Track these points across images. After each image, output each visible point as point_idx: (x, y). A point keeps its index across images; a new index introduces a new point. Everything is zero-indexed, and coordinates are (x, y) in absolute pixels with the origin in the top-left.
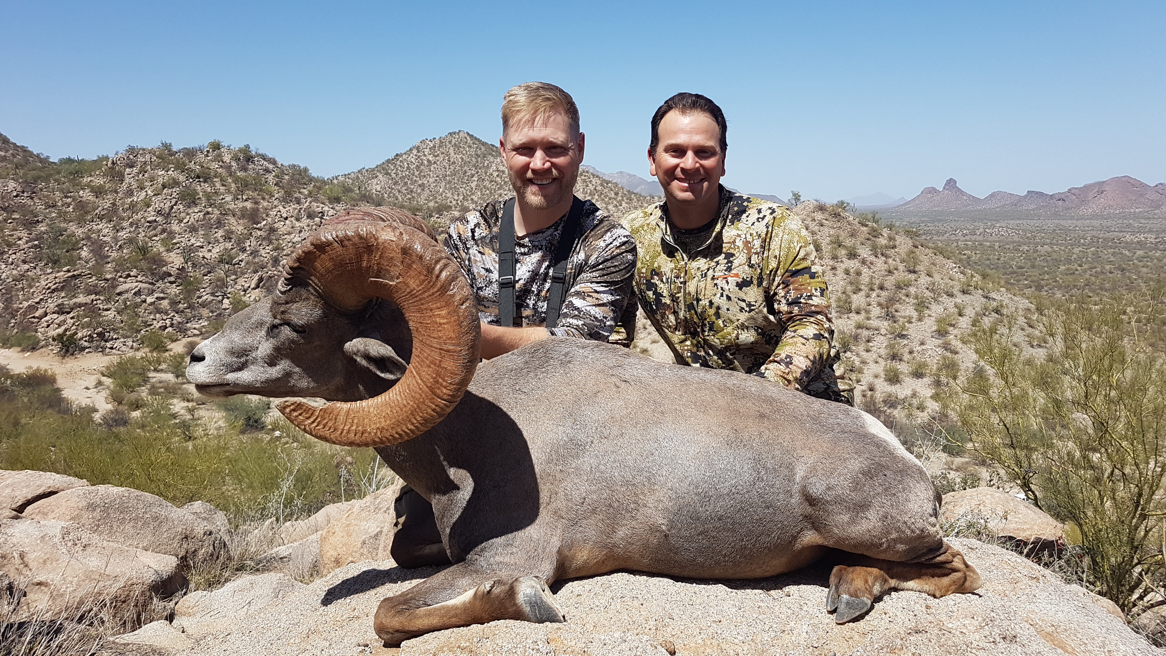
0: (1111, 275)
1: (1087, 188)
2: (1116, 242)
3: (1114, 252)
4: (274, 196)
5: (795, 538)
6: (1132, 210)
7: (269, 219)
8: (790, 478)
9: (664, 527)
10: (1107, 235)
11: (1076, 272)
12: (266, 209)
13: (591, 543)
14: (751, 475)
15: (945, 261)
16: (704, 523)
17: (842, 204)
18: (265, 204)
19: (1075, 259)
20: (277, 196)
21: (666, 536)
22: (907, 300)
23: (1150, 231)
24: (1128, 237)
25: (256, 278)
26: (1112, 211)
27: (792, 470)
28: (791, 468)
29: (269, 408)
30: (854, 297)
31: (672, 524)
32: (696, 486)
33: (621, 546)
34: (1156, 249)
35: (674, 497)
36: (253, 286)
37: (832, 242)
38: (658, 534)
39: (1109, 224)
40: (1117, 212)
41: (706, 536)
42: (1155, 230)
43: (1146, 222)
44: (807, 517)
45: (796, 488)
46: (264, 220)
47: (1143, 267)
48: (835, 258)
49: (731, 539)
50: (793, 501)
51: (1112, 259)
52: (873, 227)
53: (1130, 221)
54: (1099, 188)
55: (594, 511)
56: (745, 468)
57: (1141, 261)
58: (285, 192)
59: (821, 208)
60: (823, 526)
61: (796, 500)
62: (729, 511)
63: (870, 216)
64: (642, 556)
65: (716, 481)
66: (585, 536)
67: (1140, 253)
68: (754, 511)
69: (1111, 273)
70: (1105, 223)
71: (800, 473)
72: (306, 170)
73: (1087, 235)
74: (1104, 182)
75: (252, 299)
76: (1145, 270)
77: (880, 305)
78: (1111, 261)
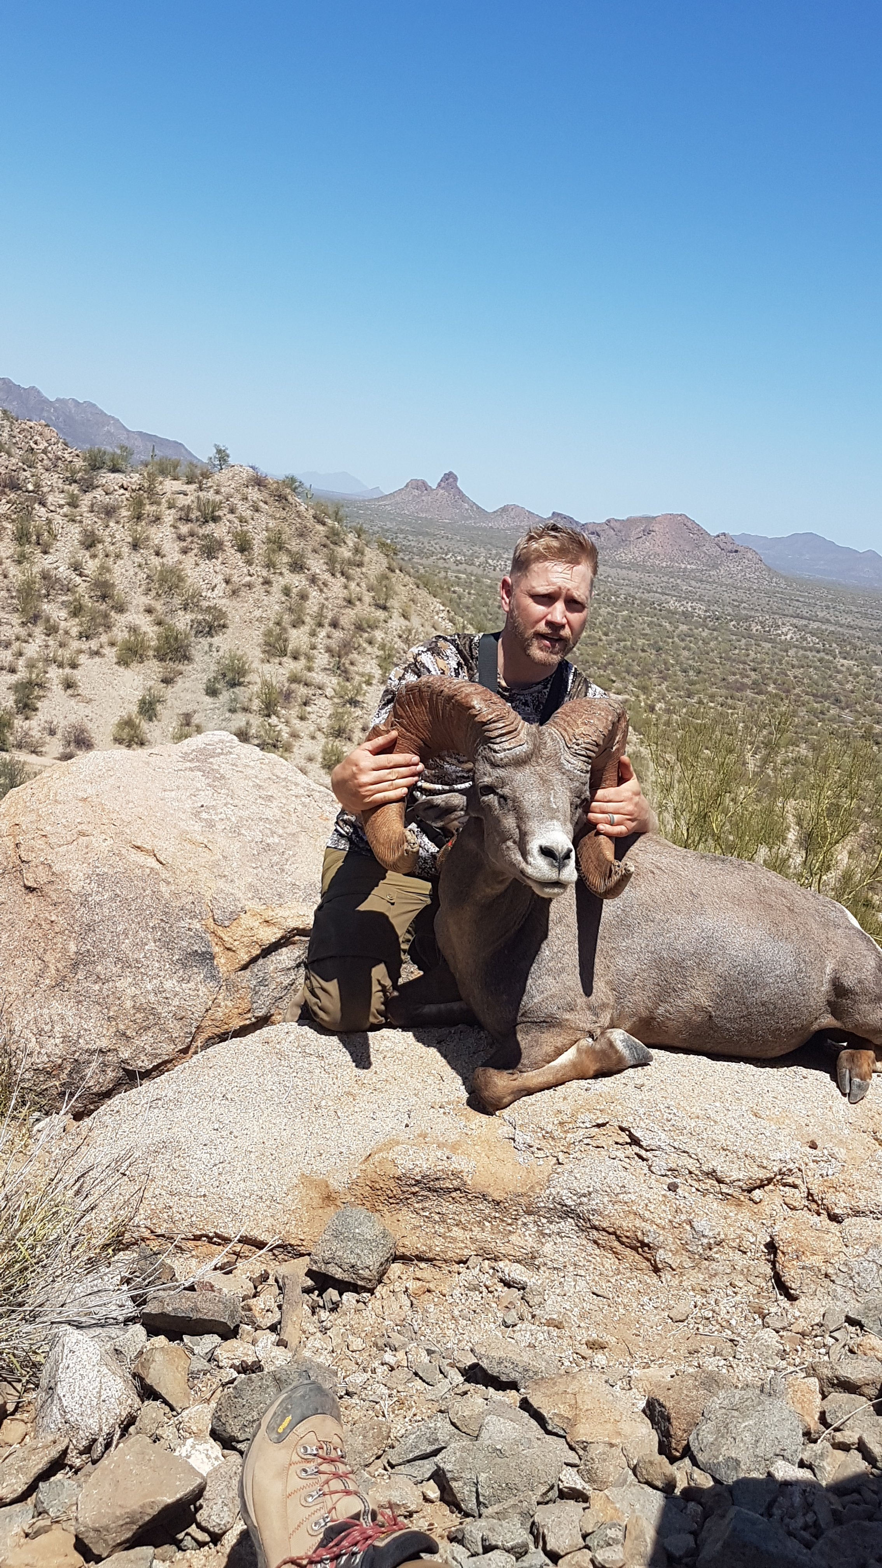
0: (643, 654)
1: (631, 522)
2: (655, 608)
3: (651, 622)
6: (683, 566)
10: (646, 595)
11: (600, 643)
15: (430, 599)
17: (291, 482)
19: (600, 623)
22: (369, 649)
23: (700, 600)
24: (673, 604)
26: (657, 562)
30: (293, 633)
34: (704, 626)
37: (269, 541)
39: (651, 580)
40: (664, 564)
42: (706, 599)
43: (698, 585)
47: (684, 649)
48: (270, 565)
51: (648, 631)
52: (333, 528)
53: (679, 581)
54: (647, 525)
57: (683, 640)
59: (259, 482)
63: (331, 511)
67: (684, 628)
69: (643, 651)
70: (645, 578)
73: (621, 591)
74: (654, 518)
76: (686, 653)
77: (329, 650)
78: (647, 635)
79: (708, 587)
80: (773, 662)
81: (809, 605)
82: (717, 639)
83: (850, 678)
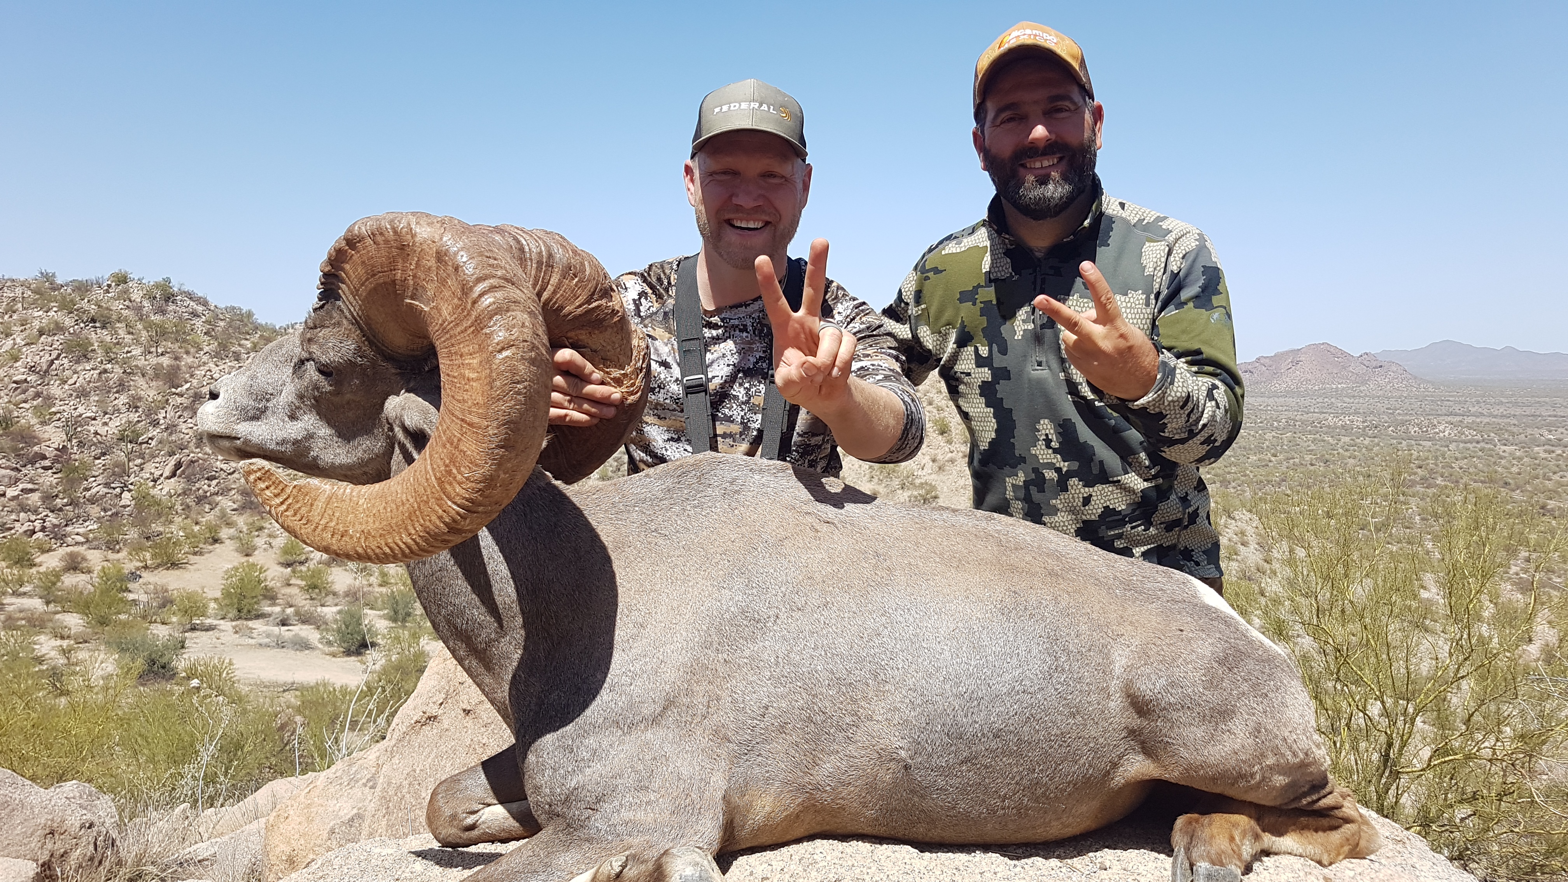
0: (1312, 468)
1: (1278, 357)
2: (1316, 426)
3: (1315, 439)
4: (201, 349)
5: (1115, 765)
6: (1334, 386)
7: (195, 382)
8: (1105, 670)
9: (903, 753)
10: (1305, 417)
11: (1271, 464)
12: (190, 367)
13: (777, 784)
14: (1045, 662)
16: (970, 744)
18: (189, 360)
19: (1268, 447)
20: (206, 349)
21: (907, 767)
23: (1356, 413)
24: (1331, 420)
25: (172, 462)
26: (1310, 387)
27: (1107, 656)
28: (1104, 652)
29: (183, 647)
31: (917, 747)
32: (956, 683)
33: (828, 788)
34: (1365, 435)
35: (919, 701)
36: (167, 473)
38: (892, 765)
39: (1307, 403)
40: (1317, 388)
41: (973, 764)
42: (1361, 411)
43: (1351, 401)
44: (1132, 733)
45: (1115, 685)
46: (186, 382)
47: (1350, 458)
49: (1015, 770)
50: (1112, 704)
51: (1313, 447)
53: (1333, 400)
54: (1294, 357)
55: (782, 729)
56: (1035, 652)
57: (1347, 450)
58: (219, 344)
60: (1162, 746)
61: (1116, 703)
62: (1010, 721)
64: (864, 805)
65: (989, 673)
66: (767, 772)
67: (1347, 439)
68: (1052, 722)
69: (1312, 465)
70: (1302, 401)
71: (1120, 660)
72: (250, 314)
73: (1281, 417)
74: (1299, 350)
75: (164, 492)
76: (1352, 461)
78: (1312, 450)
79: (1361, 401)
80: (1436, 458)
81: (1460, 402)
82: (1378, 445)
83: (1515, 462)
